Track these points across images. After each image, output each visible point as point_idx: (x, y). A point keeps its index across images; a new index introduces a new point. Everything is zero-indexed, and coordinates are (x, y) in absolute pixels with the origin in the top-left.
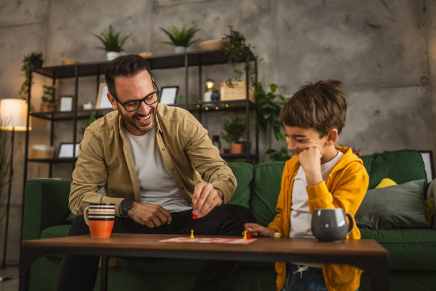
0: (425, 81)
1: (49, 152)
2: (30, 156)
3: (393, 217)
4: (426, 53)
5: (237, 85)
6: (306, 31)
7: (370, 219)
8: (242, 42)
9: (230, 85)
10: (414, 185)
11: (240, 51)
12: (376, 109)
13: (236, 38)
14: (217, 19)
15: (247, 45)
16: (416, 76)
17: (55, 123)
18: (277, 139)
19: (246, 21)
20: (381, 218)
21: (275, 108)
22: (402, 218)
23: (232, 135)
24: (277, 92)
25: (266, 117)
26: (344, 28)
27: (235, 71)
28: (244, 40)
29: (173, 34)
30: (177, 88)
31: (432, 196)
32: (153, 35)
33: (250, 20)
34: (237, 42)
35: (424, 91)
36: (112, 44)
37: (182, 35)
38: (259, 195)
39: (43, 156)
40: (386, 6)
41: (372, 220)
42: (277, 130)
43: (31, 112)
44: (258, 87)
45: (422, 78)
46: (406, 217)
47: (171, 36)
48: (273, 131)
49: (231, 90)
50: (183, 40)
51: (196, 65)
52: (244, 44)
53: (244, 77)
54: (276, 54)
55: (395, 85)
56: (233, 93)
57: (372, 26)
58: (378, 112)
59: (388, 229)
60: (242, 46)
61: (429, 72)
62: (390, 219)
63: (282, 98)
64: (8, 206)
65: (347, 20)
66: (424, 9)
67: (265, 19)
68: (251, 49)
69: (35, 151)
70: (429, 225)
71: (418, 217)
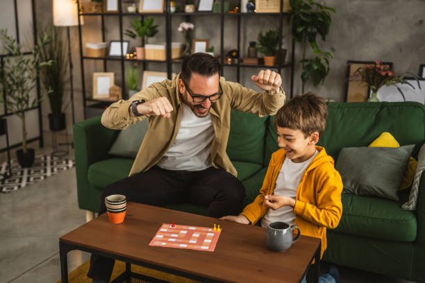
1: (101, 50)
2: (84, 55)
3: (370, 187)
7: (351, 184)
12: (419, 19)
20: (360, 186)
22: (376, 189)
23: (265, 48)
25: (300, 30)
39: (96, 55)
41: (353, 186)
43: (81, 13)
46: (379, 189)
58: (421, 22)
63: (321, 6)
64: (72, 90)
69: (89, 50)
71: (390, 191)
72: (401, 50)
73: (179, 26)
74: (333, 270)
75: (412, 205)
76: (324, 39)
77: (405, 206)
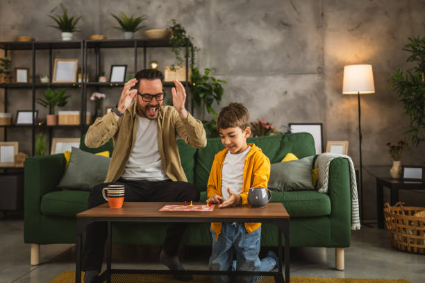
0: (320, 70)
3: (293, 183)
4: (322, 49)
5: (178, 69)
6: (233, 24)
7: (278, 184)
8: (183, 34)
9: (173, 69)
10: (307, 160)
11: (182, 42)
12: (285, 90)
13: (178, 30)
14: (160, 7)
15: (187, 37)
16: (314, 66)
17: (8, 91)
18: (209, 112)
19: (184, 11)
20: (285, 184)
21: (207, 88)
22: (298, 184)
24: (210, 75)
25: (201, 95)
26: (263, 24)
27: (177, 58)
28: (184, 31)
29: (122, 20)
30: (126, 66)
31: (318, 167)
32: (102, 16)
33: (187, 10)
34: (179, 34)
35: (320, 78)
36: (66, 25)
37: (130, 21)
38: (202, 165)
40: (295, 8)
41: (280, 185)
42: (209, 106)
44: (195, 72)
45: (319, 68)
46: (301, 184)
47: (120, 22)
48: (205, 106)
49: (173, 73)
50: (130, 26)
51: (141, 47)
52: (185, 36)
53: (184, 63)
54: (209, 41)
55: (299, 72)
56: (175, 75)
57: (284, 24)
58: (286, 92)
59: (289, 191)
60: (183, 37)
61: (323, 64)
62: (291, 185)
63: (214, 79)
65: (266, 18)
66: (323, 15)
67: (200, 11)
68: (190, 39)
70: (313, 188)
71: (308, 183)
72: (274, 114)
73: (91, 96)
74: (271, 253)
75: (325, 189)
76: (218, 103)
77: (321, 190)
